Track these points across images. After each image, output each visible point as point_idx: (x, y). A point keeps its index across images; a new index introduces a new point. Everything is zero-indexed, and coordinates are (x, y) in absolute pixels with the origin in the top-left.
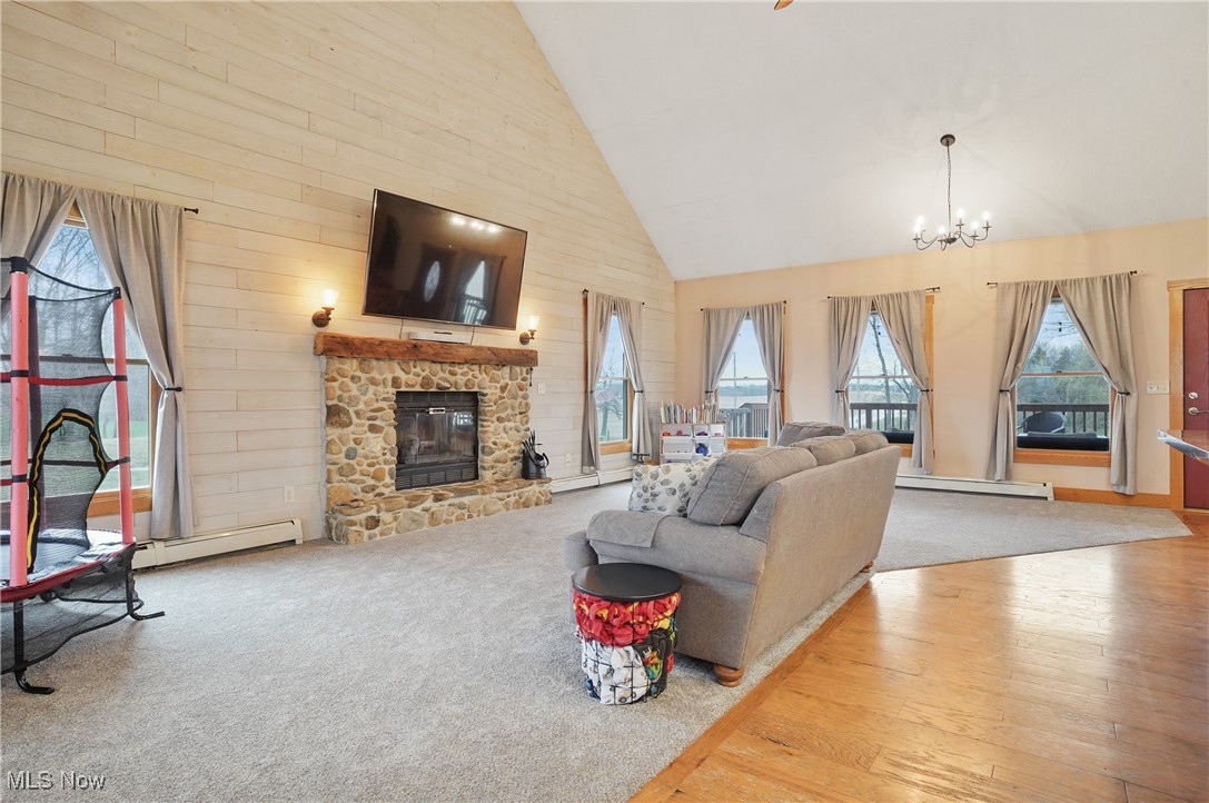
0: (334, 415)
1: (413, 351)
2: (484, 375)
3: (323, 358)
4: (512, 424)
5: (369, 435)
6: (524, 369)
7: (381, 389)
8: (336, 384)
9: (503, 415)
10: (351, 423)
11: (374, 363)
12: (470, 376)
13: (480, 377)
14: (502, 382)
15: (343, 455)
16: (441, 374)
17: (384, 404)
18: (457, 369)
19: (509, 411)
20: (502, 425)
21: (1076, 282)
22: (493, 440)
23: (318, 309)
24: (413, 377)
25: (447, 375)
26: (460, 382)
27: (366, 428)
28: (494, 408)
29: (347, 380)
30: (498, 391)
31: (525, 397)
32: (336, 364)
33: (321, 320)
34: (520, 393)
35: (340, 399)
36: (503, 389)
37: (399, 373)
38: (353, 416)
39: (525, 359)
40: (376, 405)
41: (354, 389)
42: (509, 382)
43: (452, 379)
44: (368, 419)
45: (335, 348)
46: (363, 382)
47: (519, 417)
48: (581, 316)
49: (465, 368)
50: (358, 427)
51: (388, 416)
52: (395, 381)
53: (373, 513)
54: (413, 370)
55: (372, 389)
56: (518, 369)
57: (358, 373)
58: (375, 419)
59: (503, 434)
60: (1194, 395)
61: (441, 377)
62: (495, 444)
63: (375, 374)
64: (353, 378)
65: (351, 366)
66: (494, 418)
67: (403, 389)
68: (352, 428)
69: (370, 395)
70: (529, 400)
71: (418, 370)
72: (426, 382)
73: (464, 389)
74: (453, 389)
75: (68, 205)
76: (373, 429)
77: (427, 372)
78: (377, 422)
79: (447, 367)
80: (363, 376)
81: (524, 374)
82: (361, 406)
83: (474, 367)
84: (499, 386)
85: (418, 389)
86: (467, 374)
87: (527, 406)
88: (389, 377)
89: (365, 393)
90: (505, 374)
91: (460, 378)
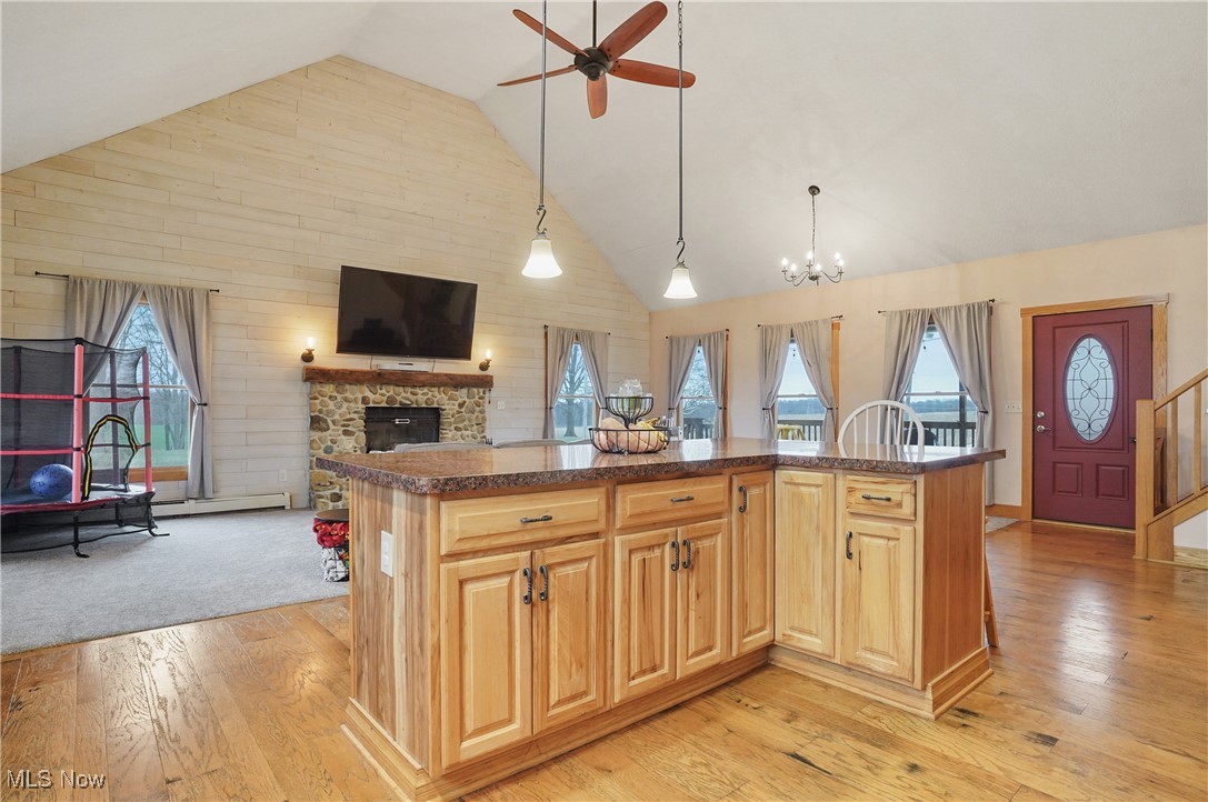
0: (316, 423)
1: (379, 378)
2: (443, 395)
3: (308, 383)
4: (469, 433)
5: (343, 437)
6: (481, 390)
7: (353, 405)
8: (317, 402)
9: (461, 426)
10: (328, 429)
11: (348, 387)
12: (430, 396)
13: (439, 396)
14: (460, 400)
15: (321, 451)
16: (404, 394)
17: (355, 416)
18: (417, 390)
19: (467, 423)
20: (459, 433)
21: (947, 310)
23: (304, 351)
24: (379, 396)
25: (409, 395)
26: (420, 400)
27: (340, 432)
28: (452, 420)
29: (326, 399)
30: (456, 407)
31: (482, 412)
32: (318, 387)
33: (308, 357)
34: (477, 409)
35: (320, 411)
36: (461, 405)
37: (368, 393)
38: (330, 423)
39: (484, 382)
40: (348, 417)
41: (331, 405)
42: (468, 401)
43: (413, 398)
44: (343, 426)
45: (316, 376)
46: (339, 400)
47: (475, 427)
48: (543, 346)
49: (426, 390)
50: (334, 432)
51: (359, 424)
52: (365, 400)
53: (337, 490)
54: (380, 391)
55: (345, 405)
56: (475, 390)
57: (335, 394)
58: (348, 426)
60: (1041, 414)
61: (403, 396)
63: (348, 395)
64: (330, 397)
65: (329, 389)
66: (453, 428)
67: (371, 405)
68: (329, 432)
69: (344, 409)
70: (487, 415)
71: (384, 391)
72: (391, 400)
73: (424, 405)
74: (414, 406)
75: (140, 295)
76: (346, 433)
77: (392, 393)
78: (349, 428)
79: (410, 390)
80: (339, 396)
81: (481, 394)
82: (337, 417)
83: (433, 389)
84: (457, 403)
85: (384, 405)
86: (427, 394)
87: (484, 419)
88: (360, 396)
89: (340, 408)
90: (462, 394)
91: (421, 397)
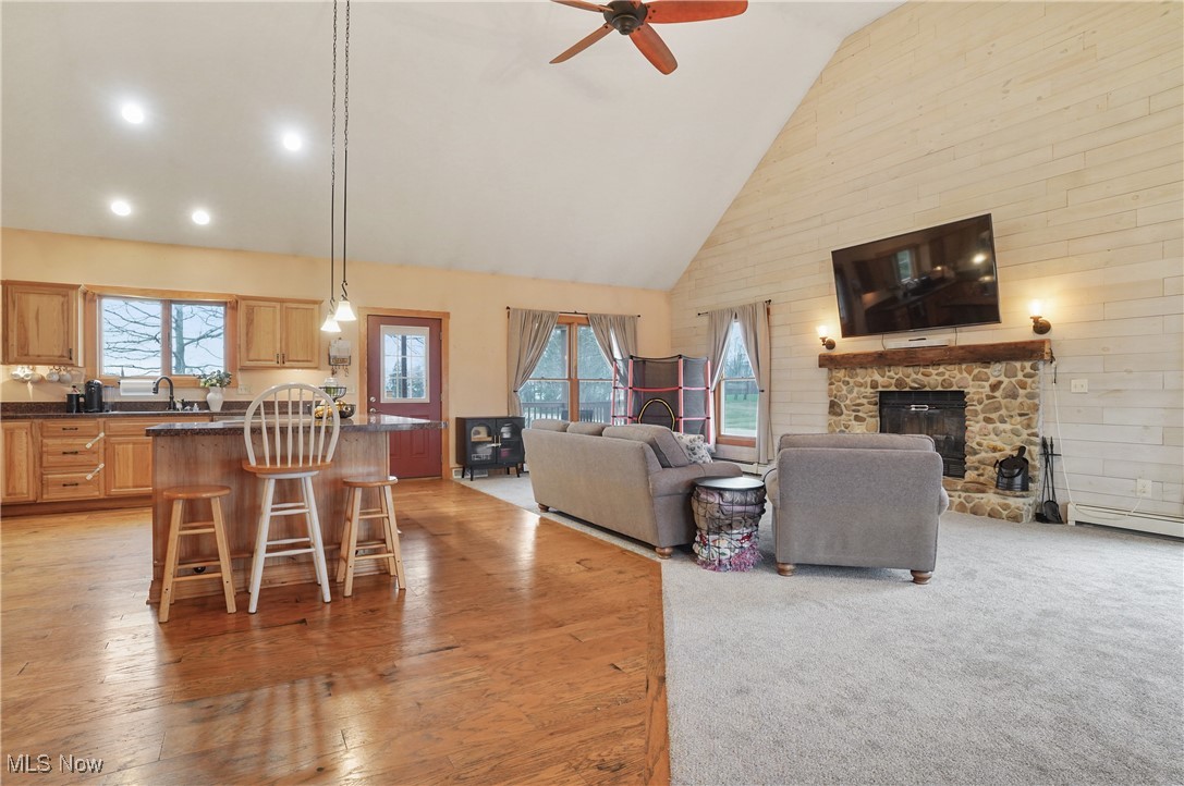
0: (834, 408)
2: (965, 374)
3: (825, 370)
4: (1007, 427)
5: (854, 422)
6: (1028, 364)
7: (862, 389)
8: (834, 387)
9: (994, 416)
10: (841, 414)
11: (859, 371)
12: (946, 376)
13: (959, 376)
14: (993, 380)
16: (914, 376)
17: (865, 401)
18: (930, 370)
19: (1003, 412)
20: (991, 426)
22: (978, 439)
24: (887, 379)
25: (920, 376)
26: (934, 382)
27: (852, 418)
28: (979, 408)
29: (841, 383)
30: (987, 389)
31: (1031, 396)
32: (834, 373)
33: (830, 345)
34: (1021, 392)
35: (836, 396)
36: (995, 387)
37: (877, 377)
38: (843, 408)
39: (1031, 352)
40: (858, 401)
41: (845, 390)
42: (1006, 381)
43: (925, 379)
44: (854, 411)
45: (829, 362)
46: (851, 384)
47: (1019, 419)
49: (941, 369)
50: (847, 416)
51: (870, 410)
52: (874, 385)
54: (888, 374)
55: (856, 389)
56: (1018, 365)
57: (847, 379)
58: (859, 411)
59: (993, 436)
61: (913, 377)
62: (979, 444)
63: (859, 379)
64: (844, 382)
65: (841, 374)
66: (981, 417)
67: (880, 389)
68: (843, 417)
69: (855, 394)
70: (1039, 401)
71: (892, 374)
72: (899, 383)
73: (940, 389)
74: (927, 389)
76: (857, 418)
77: (900, 375)
78: (860, 414)
79: (922, 370)
80: (852, 381)
81: (1028, 370)
82: (848, 402)
83: (952, 367)
84: (987, 384)
85: (893, 389)
86: (942, 374)
87: (1036, 408)
88: (869, 380)
89: (850, 392)
90: (996, 371)
91: (935, 378)
